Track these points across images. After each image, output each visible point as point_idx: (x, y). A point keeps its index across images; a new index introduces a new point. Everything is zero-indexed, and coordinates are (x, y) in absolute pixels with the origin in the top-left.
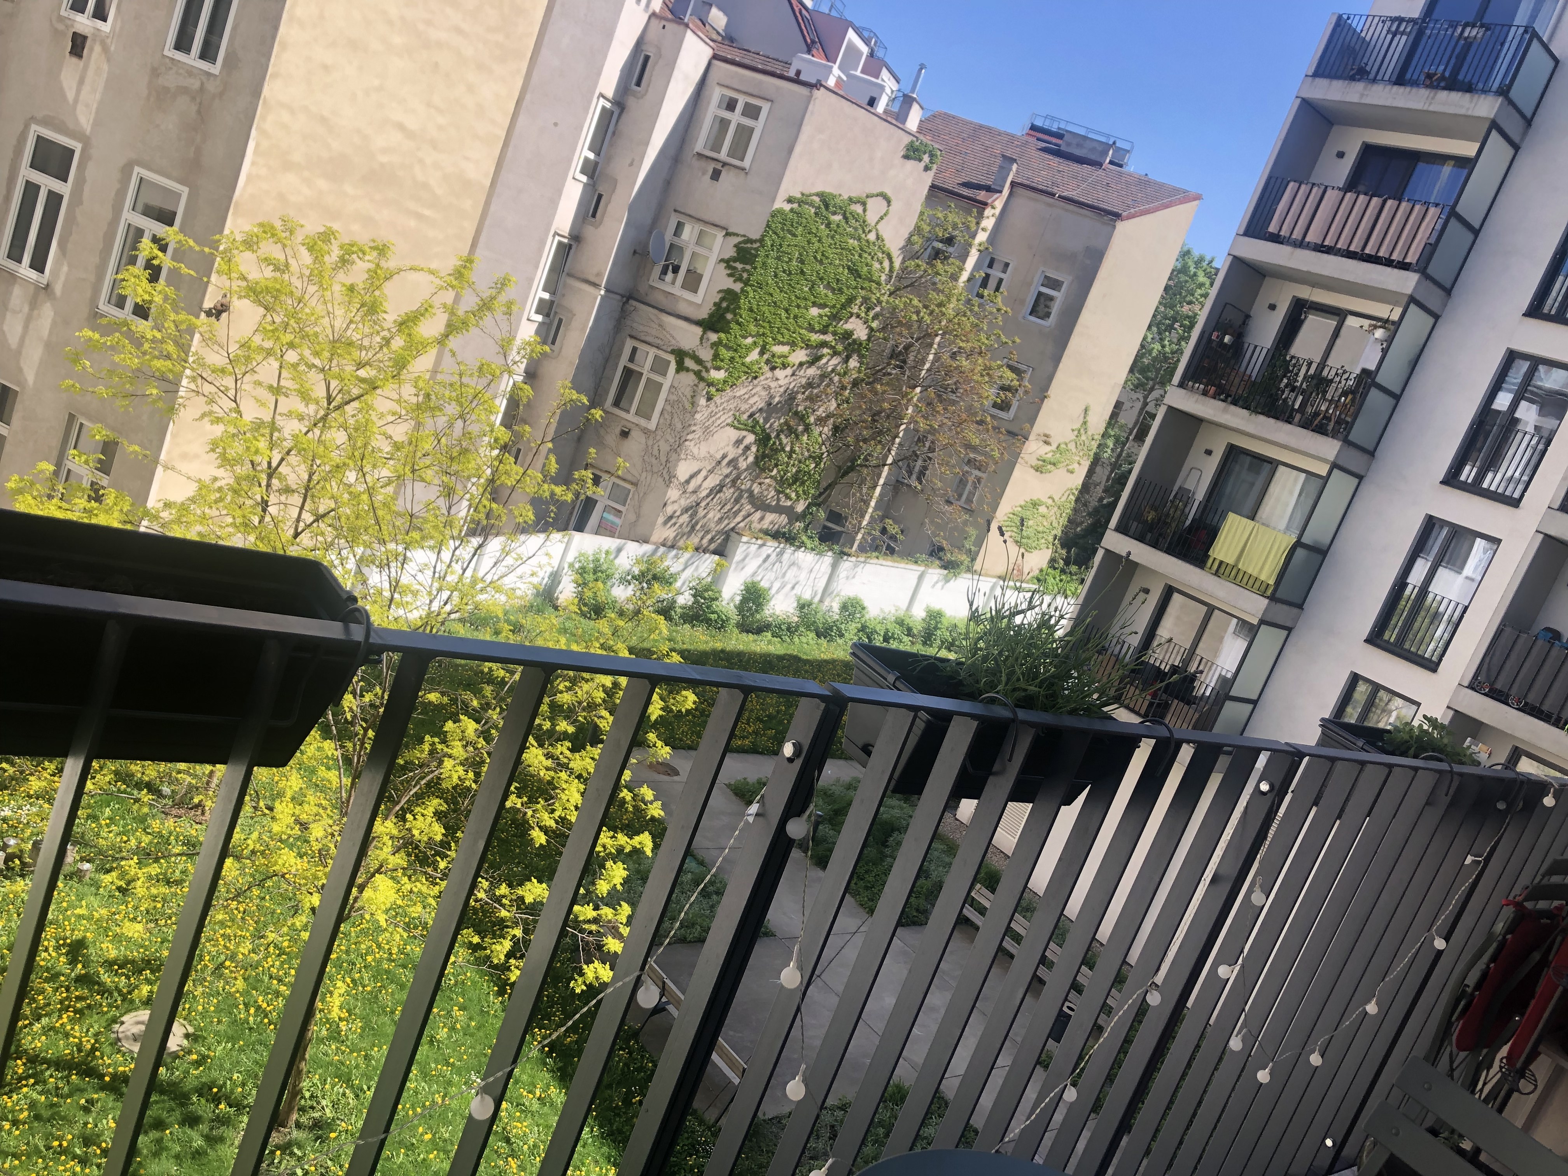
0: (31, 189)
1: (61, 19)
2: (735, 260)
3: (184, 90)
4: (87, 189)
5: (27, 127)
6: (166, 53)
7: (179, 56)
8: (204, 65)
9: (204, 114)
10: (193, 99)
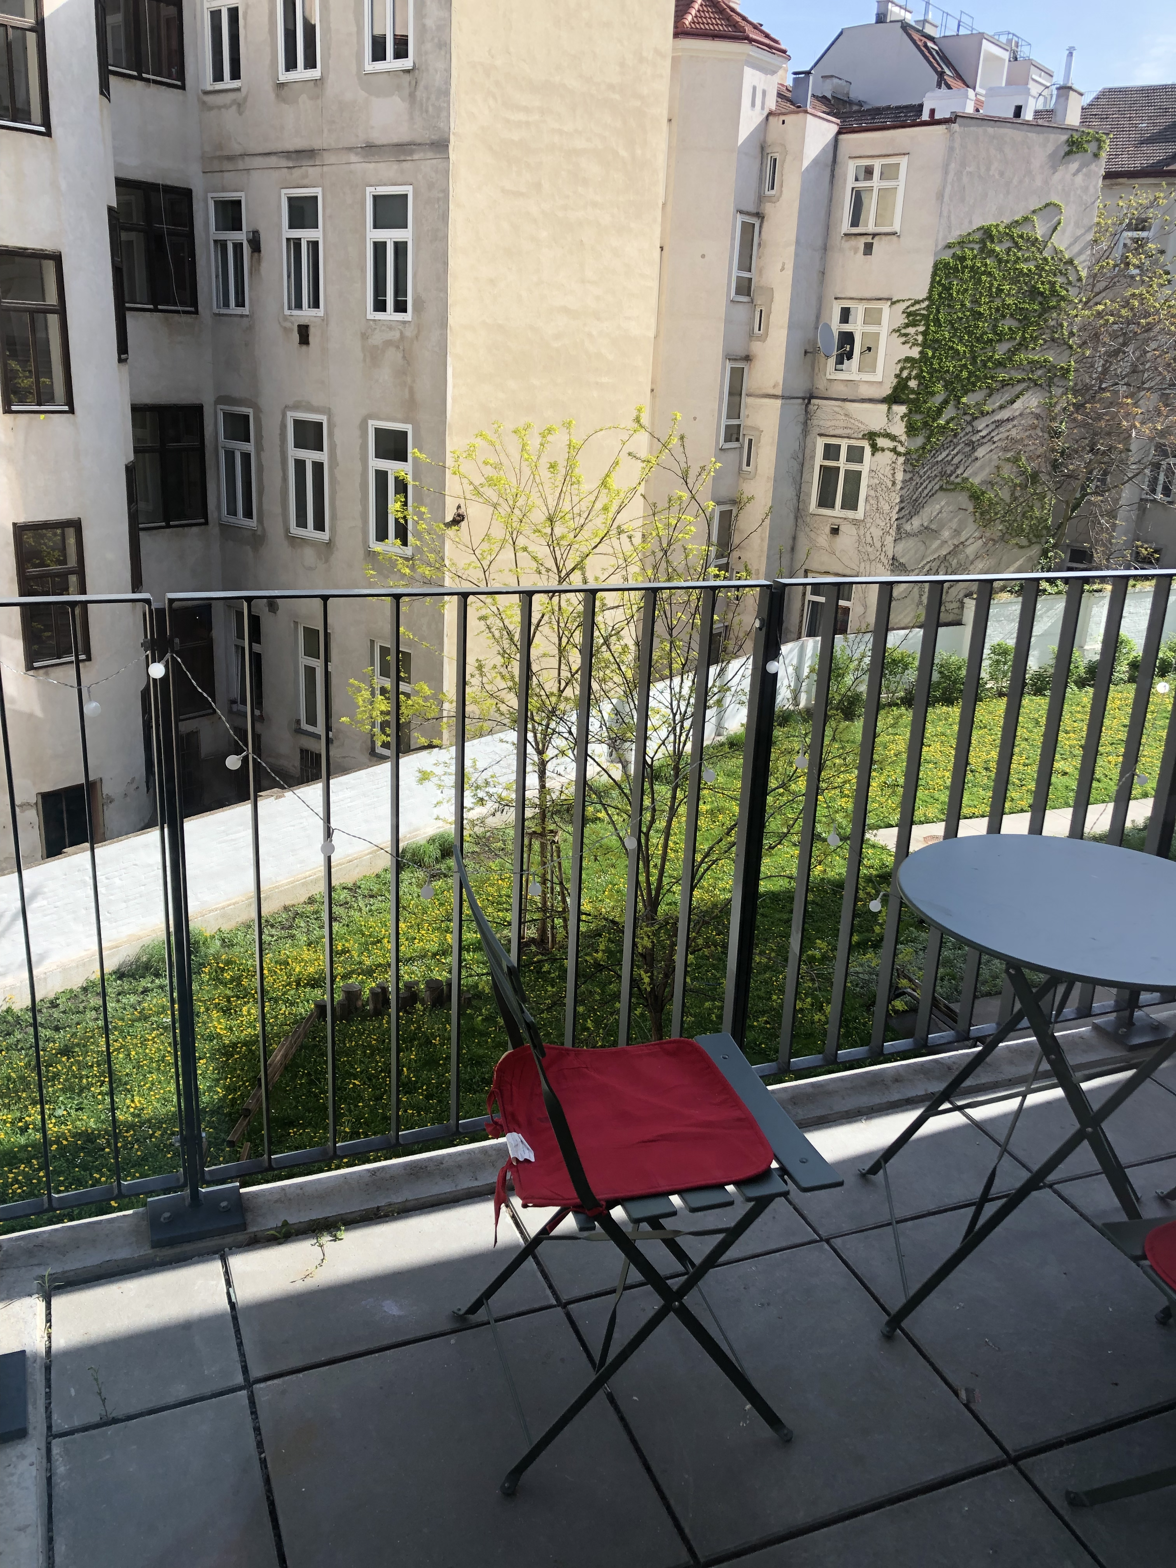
0: (300, 465)
1: (286, 318)
2: (907, 326)
3: (388, 343)
4: (339, 452)
5: (284, 416)
6: (369, 317)
7: (380, 316)
8: (400, 316)
9: (408, 358)
10: (398, 347)
